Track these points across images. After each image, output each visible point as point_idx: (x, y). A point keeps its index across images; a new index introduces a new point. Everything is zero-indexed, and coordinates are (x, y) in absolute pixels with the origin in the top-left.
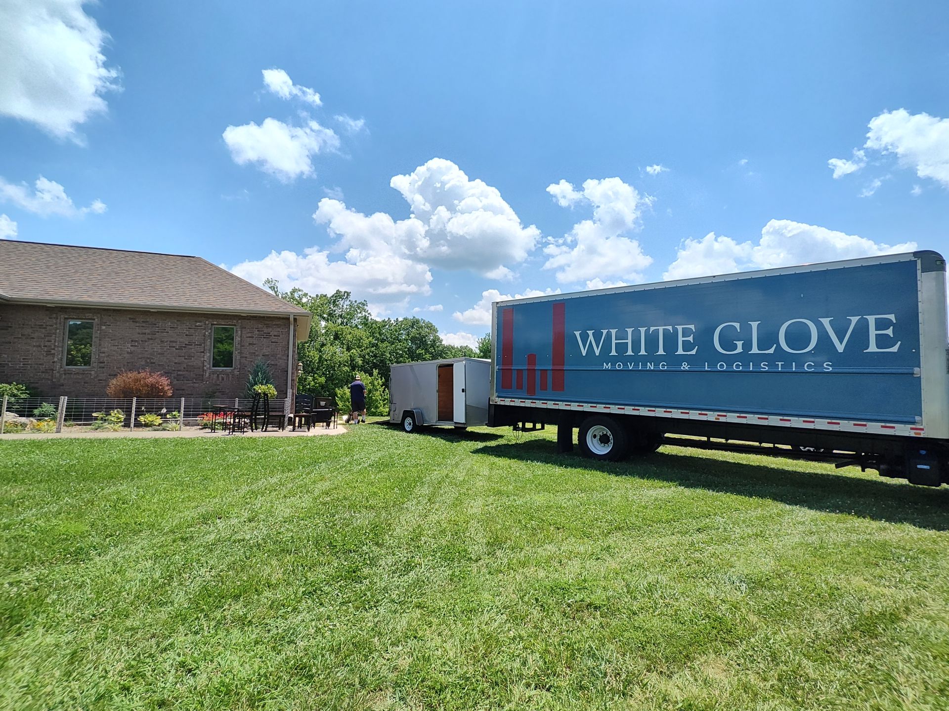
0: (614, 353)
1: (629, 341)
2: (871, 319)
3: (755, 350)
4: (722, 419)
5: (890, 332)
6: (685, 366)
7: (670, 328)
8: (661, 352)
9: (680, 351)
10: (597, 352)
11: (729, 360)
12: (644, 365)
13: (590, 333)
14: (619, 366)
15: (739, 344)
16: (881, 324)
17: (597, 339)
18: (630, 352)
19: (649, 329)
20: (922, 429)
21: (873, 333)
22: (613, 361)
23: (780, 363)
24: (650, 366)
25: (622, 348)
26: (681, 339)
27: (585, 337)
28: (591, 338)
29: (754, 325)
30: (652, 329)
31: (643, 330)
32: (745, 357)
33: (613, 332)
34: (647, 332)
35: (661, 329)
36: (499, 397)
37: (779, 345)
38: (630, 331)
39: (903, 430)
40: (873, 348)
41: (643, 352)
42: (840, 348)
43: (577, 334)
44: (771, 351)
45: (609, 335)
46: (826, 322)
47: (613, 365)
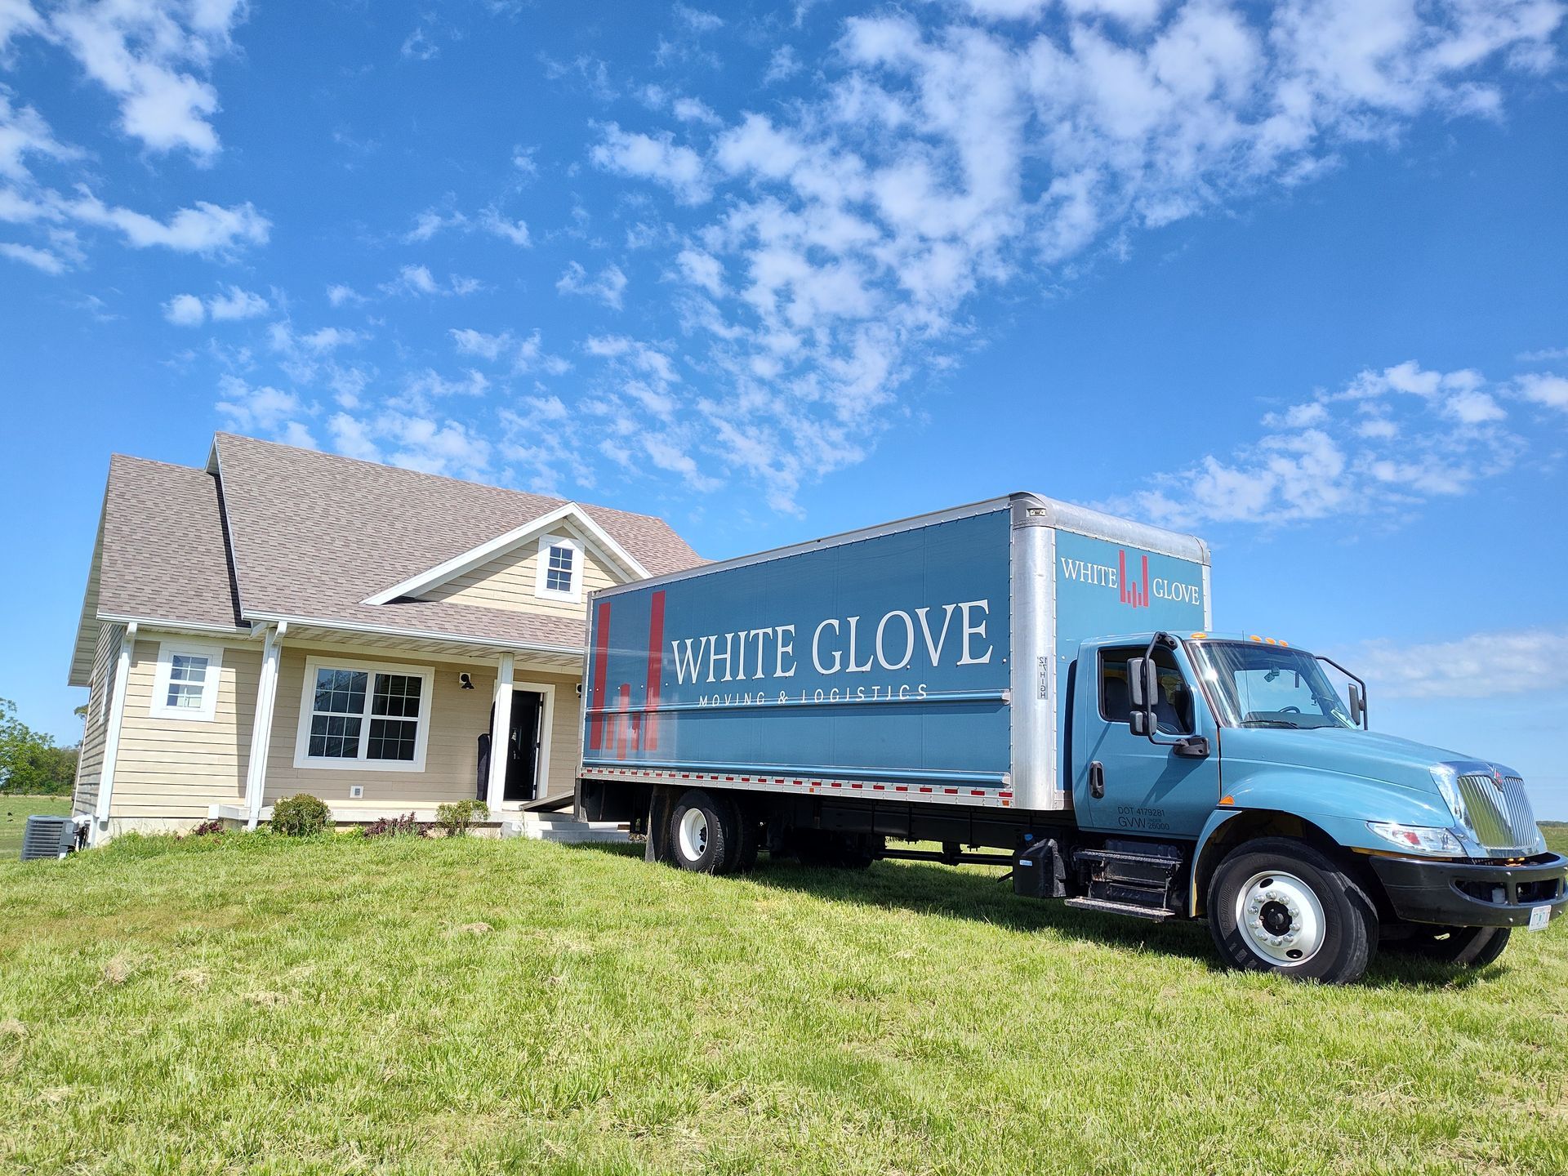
2: (965, 607)
3: (852, 668)
4: (816, 791)
5: (981, 630)
6: (783, 698)
7: (769, 631)
8: (759, 673)
10: (694, 677)
11: (827, 683)
12: (742, 697)
13: (689, 642)
14: (716, 701)
15: (837, 655)
16: (976, 616)
17: (696, 652)
18: (728, 677)
19: (749, 633)
20: (1010, 795)
21: (967, 631)
22: (710, 692)
23: (876, 688)
24: (748, 700)
25: (719, 665)
26: (780, 650)
27: (682, 651)
28: (689, 651)
29: (853, 621)
30: (753, 633)
31: (742, 635)
33: (713, 639)
34: (747, 636)
35: (761, 632)
36: (586, 765)
37: (876, 659)
39: (991, 800)
40: (966, 659)
41: (741, 676)
42: (935, 659)
43: (675, 645)
44: (867, 668)
45: (707, 646)
46: (922, 613)
47: (710, 699)
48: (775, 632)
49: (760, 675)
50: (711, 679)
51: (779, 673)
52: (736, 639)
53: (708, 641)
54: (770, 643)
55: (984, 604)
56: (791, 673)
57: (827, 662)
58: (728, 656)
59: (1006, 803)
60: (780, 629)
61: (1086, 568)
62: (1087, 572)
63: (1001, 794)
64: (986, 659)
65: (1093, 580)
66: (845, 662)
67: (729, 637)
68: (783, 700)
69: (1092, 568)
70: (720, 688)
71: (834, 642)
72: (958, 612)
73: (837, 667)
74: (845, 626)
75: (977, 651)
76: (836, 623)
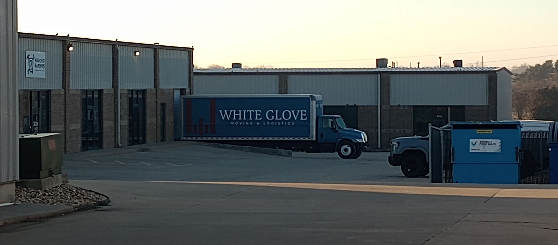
0: (234, 118)
1: (240, 115)
2: (302, 111)
3: (277, 119)
4: (268, 140)
5: (305, 115)
6: (258, 124)
8: (251, 119)
9: (257, 119)
10: (228, 118)
11: (270, 121)
12: (245, 123)
13: (226, 111)
14: (237, 123)
16: (304, 113)
17: (228, 113)
18: (240, 119)
22: (235, 121)
24: (247, 124)
25: (237, 117)
26: (257, 115)
27: (223, 113)
28: (226, 113)
29: (277, 111)
30: (248, 111)
31: (245, 111)
32: (274, 120)
33: (234, 111)
34: (246, 112)
35: (250, 111)
36: (184, 137)
38: (240, 111)
40: (302, 119)
41: (245, 119)
42: (296, 119)
43: (221, 111)
45: (233, 112)
46: (293, 111)
47: (234, 123)
48: (255, 112)
55: (305, 111)
57: (270, 117)
60: (257, 111)
63: (309, 138)
66: (275, 117)
72: (300, 113)
74: (275, 112)
75: (304, 117)
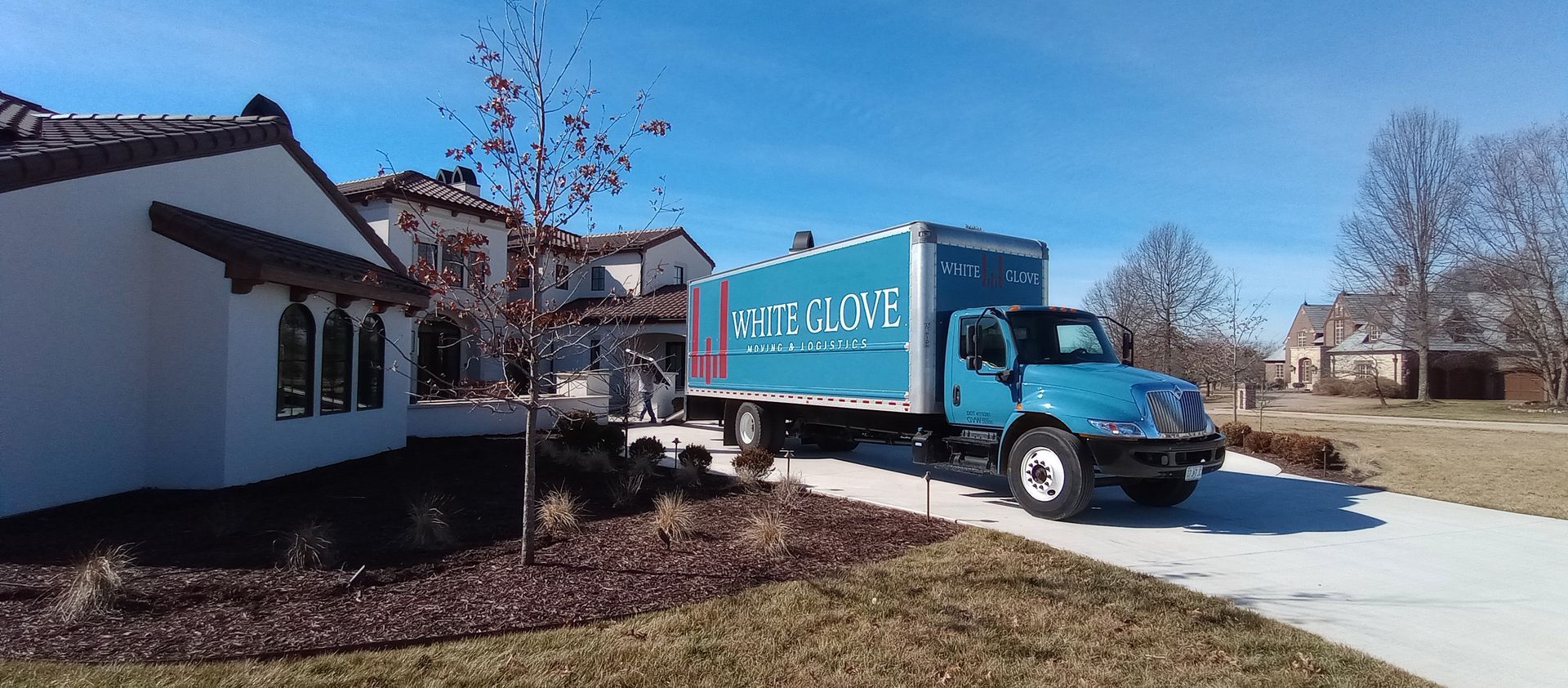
48: (787, 307)
49: (779, 333)
50: (754, 335)
51: (789, 332)
52: (766, 310)
53: (752, 312)
54: (785, 312)
55: (896, 290)
56: (796, 332)
57: (815, 326)
58: (762, 321)
59: (906, 410)
60: (789, 305)
61: (958, 267)
62: (959, 269)
63: (904, 405)
64: (896, 324)
65: (963, 274)
66: (824, 327)
67: (763, 309)
68: (792, 348)
69: (963, 266)
70: (759, 341)
71: (818, 312)
72: (883, 295)
73: (820, 329)
74: (824, 303)
75: (892, 319)
76: (819, 301)
